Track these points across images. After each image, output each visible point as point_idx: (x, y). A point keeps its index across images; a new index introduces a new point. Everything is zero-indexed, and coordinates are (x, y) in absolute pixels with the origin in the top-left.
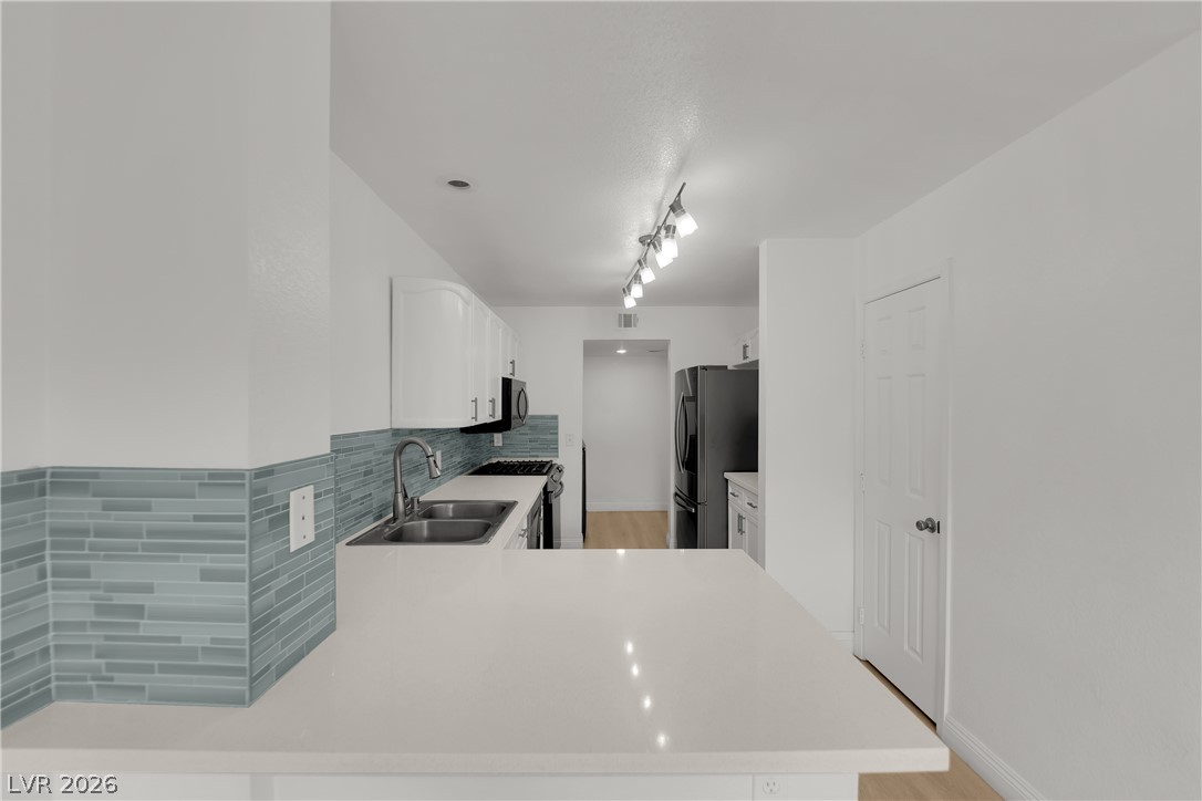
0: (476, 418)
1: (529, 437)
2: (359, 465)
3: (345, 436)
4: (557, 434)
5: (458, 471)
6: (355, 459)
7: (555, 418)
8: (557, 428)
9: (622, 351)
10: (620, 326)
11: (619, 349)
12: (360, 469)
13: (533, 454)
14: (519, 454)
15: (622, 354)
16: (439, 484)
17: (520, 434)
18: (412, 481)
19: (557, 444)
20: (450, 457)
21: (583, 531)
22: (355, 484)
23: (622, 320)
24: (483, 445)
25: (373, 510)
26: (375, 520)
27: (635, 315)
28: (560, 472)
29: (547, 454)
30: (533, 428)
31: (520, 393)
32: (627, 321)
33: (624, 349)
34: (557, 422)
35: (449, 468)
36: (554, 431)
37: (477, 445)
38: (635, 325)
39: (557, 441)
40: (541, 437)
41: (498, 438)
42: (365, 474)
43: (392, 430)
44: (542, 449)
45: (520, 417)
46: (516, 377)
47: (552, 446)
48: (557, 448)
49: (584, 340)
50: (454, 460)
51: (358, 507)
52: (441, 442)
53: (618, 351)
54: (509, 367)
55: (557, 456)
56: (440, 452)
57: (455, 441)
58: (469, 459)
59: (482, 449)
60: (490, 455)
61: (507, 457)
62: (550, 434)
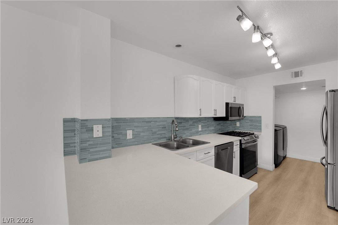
1: (250, 124)
2: (160, 125)
3: (154, 118)
4: (261, 123)
5: (213, 132)
6: (158, 124)
7: (260, 117)
8: (261, 121)
9: (304, 89)
10: (292, 77)
11: (302, 88)
12: (160, 126)
13: (251, 130)
14: (245, 130)
15: (305, 90)
16: (200, 134)
17: (246, 123)
18: (185, 132)
19: (261, 127)
20: (207, 127)
21: (275, 163)
22: (158, 130)
23: (294, 75)
24: (229, 125)
25: (166, 137)
26: (167, 140)
27: (301, 71)
28: (256, 137)
29: (257, 131)
30: (251, 121)
31: (239, 108)
32: (297, 74)
33: (305, 87)
34: (261, 119)
35: (206, 131)
36: (260, 122)
37: (225, 125)
38: (301, 76)
39: (261, 126)
40: (254, 124)
41: (238, 124)
42: (162, 128)
43: (175, 117)
44: (255, 128)
45: (239, 116)
46: (237, 102)
47: (258, 128)
48: (261, 129)
49: (274, 86)
50: (209, 128)
51: (159, 136)
52: (202, 123)
53: (301, 89)
54: (233, 99)
55: (261, 132)
56: (201, 125)
57: (210, 123)
58: (219, 129)
59: (229, 126)
60: (235, 129)
61: (241, 130)
62: (258, 123)
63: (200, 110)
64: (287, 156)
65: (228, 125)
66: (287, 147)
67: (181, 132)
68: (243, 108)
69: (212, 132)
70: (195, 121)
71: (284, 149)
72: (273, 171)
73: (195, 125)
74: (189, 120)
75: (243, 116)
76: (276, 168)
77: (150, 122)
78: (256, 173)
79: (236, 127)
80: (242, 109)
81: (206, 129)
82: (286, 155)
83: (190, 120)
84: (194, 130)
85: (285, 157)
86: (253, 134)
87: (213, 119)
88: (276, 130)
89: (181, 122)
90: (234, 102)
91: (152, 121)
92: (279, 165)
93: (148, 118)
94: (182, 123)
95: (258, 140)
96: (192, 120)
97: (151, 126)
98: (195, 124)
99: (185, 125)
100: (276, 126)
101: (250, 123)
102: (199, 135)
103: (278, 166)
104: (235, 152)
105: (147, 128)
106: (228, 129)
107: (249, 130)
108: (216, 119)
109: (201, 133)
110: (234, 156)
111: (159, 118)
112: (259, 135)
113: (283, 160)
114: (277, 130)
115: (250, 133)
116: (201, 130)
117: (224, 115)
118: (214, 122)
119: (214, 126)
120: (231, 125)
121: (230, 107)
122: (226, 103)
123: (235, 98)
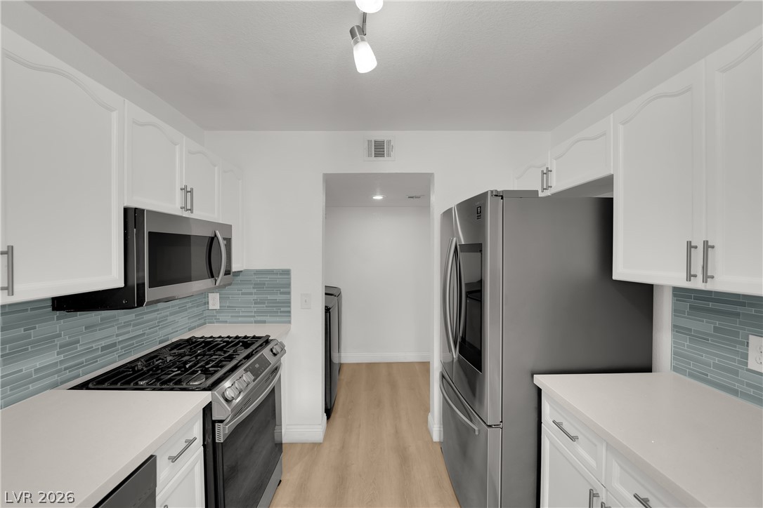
1: (255, 297)
4: (289, 293)
7: (287, 273)
8: (288, 285)
9: (378, 197)
10: (370, 155)
11: (375, 195)
13: (259, 318)
14: (240, 319)
15: (381, 200)
17: (243, 294)
19: (290, 307)
23: (373, 148)
24: (172, 314)
27: (389, 142)
28: (276, 355)
29: (278, 319)
30: (260, 286)
31: (212, 239)
32: (379, 149)
33: (381, 194)
34: (290, 278)
36: (286, 290)
39: (290, 303)
40: (269, 297)
41: (214, 301)
44: (271, 312)
45: (213, 276)
46: (197, 214)
47: (282, 309)
48: (289, 312)
49: (324, 175)
53: (374, 198)
54: (178, 196)
55: (290, 322)
58: (104, 348)
59: (170, 319)
60: (202, 321)
61: (226, 322)
62: (281, 293)
68: (228, 241)
75: (228, 272)
76: (330, 421)
78: (280, 483)
79: (205, 314)
80: (222, 243)
86: (266, 341)
88: (327, 310)
90: (186, 214)
101: (255, 294)
106: (169, 330)
107: (252, 319)
114: (330, 309)
117: (112, 278)
118: (58, 318)
119: (58, 342)
120: (186, 310)
121: (150, 233)
122: (126, 210)
123: (189, 194)
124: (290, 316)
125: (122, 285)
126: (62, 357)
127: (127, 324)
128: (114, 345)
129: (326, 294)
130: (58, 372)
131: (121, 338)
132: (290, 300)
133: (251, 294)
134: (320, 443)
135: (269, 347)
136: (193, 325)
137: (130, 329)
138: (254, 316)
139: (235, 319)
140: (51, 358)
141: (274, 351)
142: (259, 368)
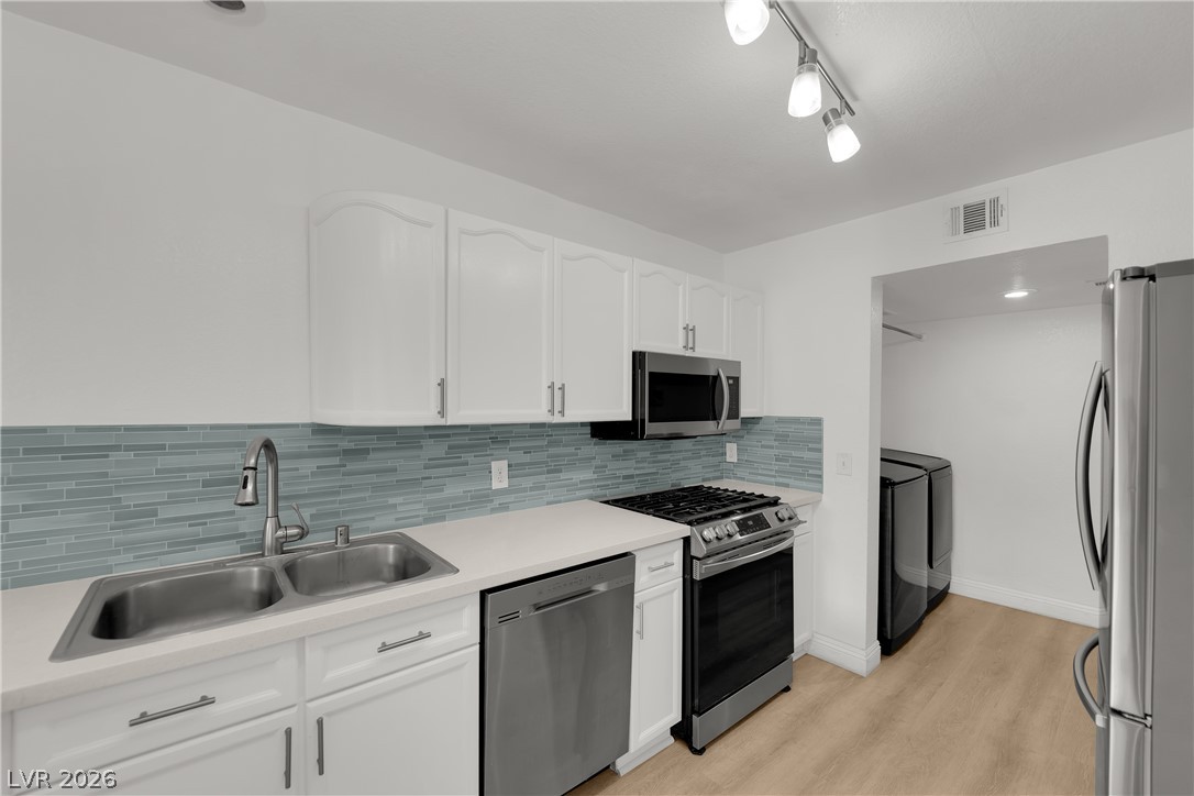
0: (442, 413)
1: (776, 451)
3: (128, 429)
4: (820, 450)
5: (591, 492)
6: (165, 461)
7: (818, 422)
8: (820, 440)
9: (1017, 294)
10: (954, 232)
11: (1010, 288)
12: (189, 476)
13: (781, 480)
14: (759, 477)
15: (1024, 298)
16: (504, 507)
17: (763, 446)
18: (392, 501)
19: (821, 469)
20: (549, 472)
21: (881, 636)
22: (170, 496)
23: (961, 219)
24: (684, 459)
25: (244, 535)
26: (243, 550)
27: (995, 202)
28: (781, 520)
29: (804, 484)
30: (782, 438)
31: (715, 378)
32: (974, 218)
33: (1021, 289)
34: (821, 430)
35: (543, 488)
36: (814, 446)
37: (660, 457)
38: (995, 223)
39: (821, 464)
40: (794, 453)
41: (732, 452)
42: (206, 484)
43: (313, 425)
44: (796, 474)
45: (716, 419)
46: (700, 353)
47: (810, 472)
48: (821, 476)
49: (875, 279)
50: (563, 476)
51: (184, 529)
52: (511, 449)
53: (1006, 296)
54: (680, 335)
55: (821, 491)
56: (506, 462)
57: (572, 450)
58: (625, 477)
59: (683, 463)
60: (718, 474)
61: (743, 479)
62: (809, 450)
63: (442, 384)
64: (950, 591)
65: (679, 456)
66: (950, 549)
67: (364, 499)
68: (735, 381)
69: (578, 493)
70: (465, 440)
71: (934, 565)
72: (872, 674)
73: (467, 464)
74: (423, 437)
76: (891, 659)
77: (102, 451)
78: (787, 689)
79: (724, 466)
80: (726, 384)
81: (543, 478)
82: (948, 586)
83: (431, 437)
84: (454, 490)
85: (939, 597)
86: (775, 502)
87: (588, 430)
88: (886, 484)
89: (366, 451)
90: (689, 353)
91: (116, 448)
92: (909, 639)
93: (79, 429)
94: (372, 456)
95: (797, 531)
96: (448, 436)
97: (105, 475)
98: (469, 457)
99: (390, 464)
100: (888, 458)
101: (777, 448)
102: (493, 510)
103: (898, 648)
104: (641, 607)
105: (72, 485)
107: (773, 480)
108: (604, 431)
109: (511, 498)
110: (636, 627)
111: (183, 428)
112: (798, 511)
113: (928, 612)
114: (894, 484)
115: (762, 496)
116: (505, 484)
117: (622, 412)
118: (595, 444)
119: (594, 463)
120: (700, 457)
121: (650, 373)
122: (634, 353)
123: (690, 333)
124: (821, 483)
125: (630, 419)
126: (595, 476)
127: (643, 460)
128: (632, 476)
129: (882, 459)
130: (593, 487)
131: (638, 472)
132: (821, 459)
133: (772, 447)
134: (862, 677)
135: (775, 509)
136: (707, 476)
137: (646, 465)
138: (775, 477)
139: (754, 477)
140: (588, 475)
141: (780, 515)
142: (750, 527)
